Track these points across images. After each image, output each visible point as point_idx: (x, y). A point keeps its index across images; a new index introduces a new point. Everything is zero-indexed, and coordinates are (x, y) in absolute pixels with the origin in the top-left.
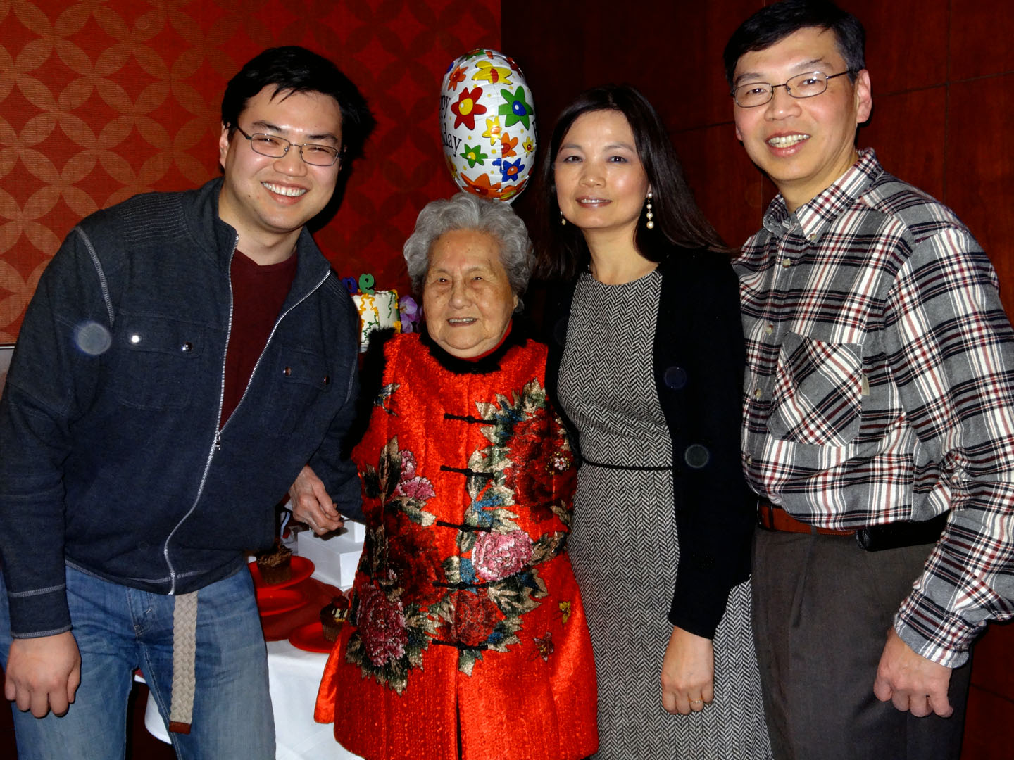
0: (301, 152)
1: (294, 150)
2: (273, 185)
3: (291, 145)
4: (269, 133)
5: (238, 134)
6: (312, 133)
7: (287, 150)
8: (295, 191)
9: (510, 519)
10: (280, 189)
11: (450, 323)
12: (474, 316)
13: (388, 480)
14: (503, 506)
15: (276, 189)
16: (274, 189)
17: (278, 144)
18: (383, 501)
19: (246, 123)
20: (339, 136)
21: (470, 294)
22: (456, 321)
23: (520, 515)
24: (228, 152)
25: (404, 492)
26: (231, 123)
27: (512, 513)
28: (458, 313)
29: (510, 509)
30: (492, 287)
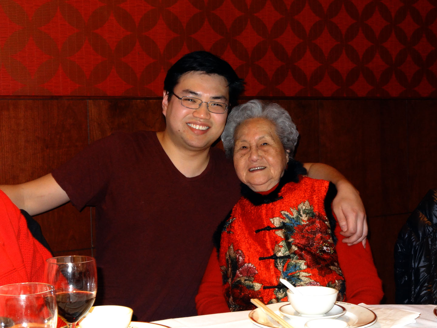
0: (208, 107)
1: (204, 104)
2: (192, 124)
3: (202, 102)
4: (191, 96)
5: (174, 97)
6: (214, 95)
7: (200, 105)
8: (203, 127)
9: (306, 277)
10: (196, 126)
11: (250, 171)
12: (264, 165)
13: (231, 271)
14: (301, 270)
15: (194, 126)
16: (192, 126)
17: (195, 102)
18: (230, 283)
19: (178, 90)
20: (228, 97)
21: (261, 153)
22: (254, 169)
23: (312, 273)
24: (168, 107)
25: (241, 274)
26: (169, 92)
27: (307, 273)
28: (255, 164)
29: (304, 271)
30: (274, 148)
